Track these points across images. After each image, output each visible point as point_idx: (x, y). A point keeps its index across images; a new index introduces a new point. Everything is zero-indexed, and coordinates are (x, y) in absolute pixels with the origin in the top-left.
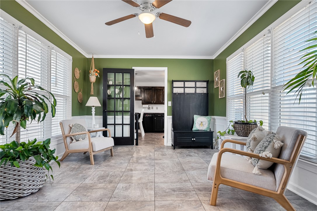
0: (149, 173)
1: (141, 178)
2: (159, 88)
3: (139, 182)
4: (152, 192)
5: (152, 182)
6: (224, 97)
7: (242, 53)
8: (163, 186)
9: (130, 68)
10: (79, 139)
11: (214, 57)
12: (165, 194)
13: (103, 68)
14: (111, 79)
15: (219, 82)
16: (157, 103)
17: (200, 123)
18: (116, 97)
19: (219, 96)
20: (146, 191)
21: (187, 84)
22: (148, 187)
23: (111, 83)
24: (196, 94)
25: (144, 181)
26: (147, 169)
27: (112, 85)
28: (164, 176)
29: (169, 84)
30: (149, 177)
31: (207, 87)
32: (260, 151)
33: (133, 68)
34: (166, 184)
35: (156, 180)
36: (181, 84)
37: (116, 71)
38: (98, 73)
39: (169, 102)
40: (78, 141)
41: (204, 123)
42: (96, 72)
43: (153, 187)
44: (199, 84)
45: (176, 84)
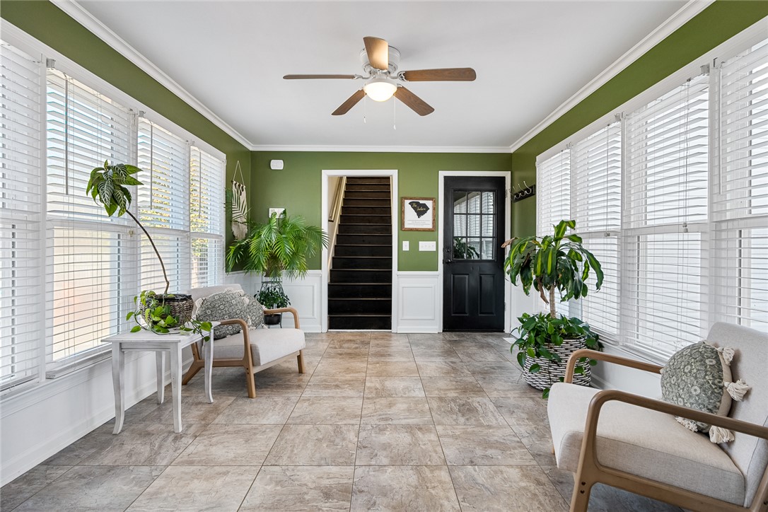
0: (375, 418)
1: (390, 407)
3: (391, 399)
4: (368, 384)
5: (368, 398)
8: (351, 393)
12: (352, 383)
20: (378, 386)
22: (375, 392)
25: (383, 401)
26: (380, 430)
28: (343, 410)
30: (374, 408)
34: (344, 395)
35: (360, 402)
43: (367, 391)
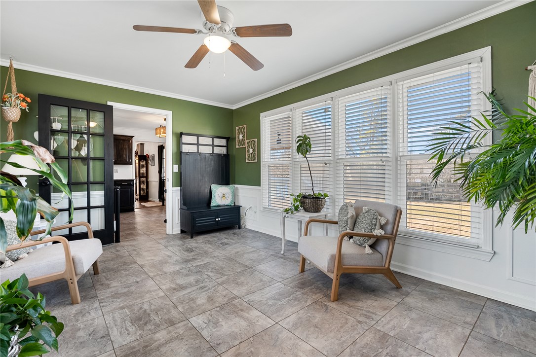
2: (122, 138)
6: (256, 161)
7: (288, 113)
9: (104, 103)
10: (21, 256)
11: (234, 107)
13: (39, 94)
14: (57, 118)
15: (246, 141)
16: (118, 162)
17: (221, 195)
18: (73, 155)
19: (247, 159)
21: (202, 140)
22: (239, 307)
23: (57, 126)
24: (213, 155)
27: (61, 131)
29: (174, 137)
31: (227, 146)
32: (371, 229)
33: (109, 103)
36: (193, 140)
37: (71, 104)
38: (27, 102)
39: (174, 165)
40: (17, 260)
41: (227, 196)
42: (24, 100)
44: (217, 141)
45: (185, 139)
